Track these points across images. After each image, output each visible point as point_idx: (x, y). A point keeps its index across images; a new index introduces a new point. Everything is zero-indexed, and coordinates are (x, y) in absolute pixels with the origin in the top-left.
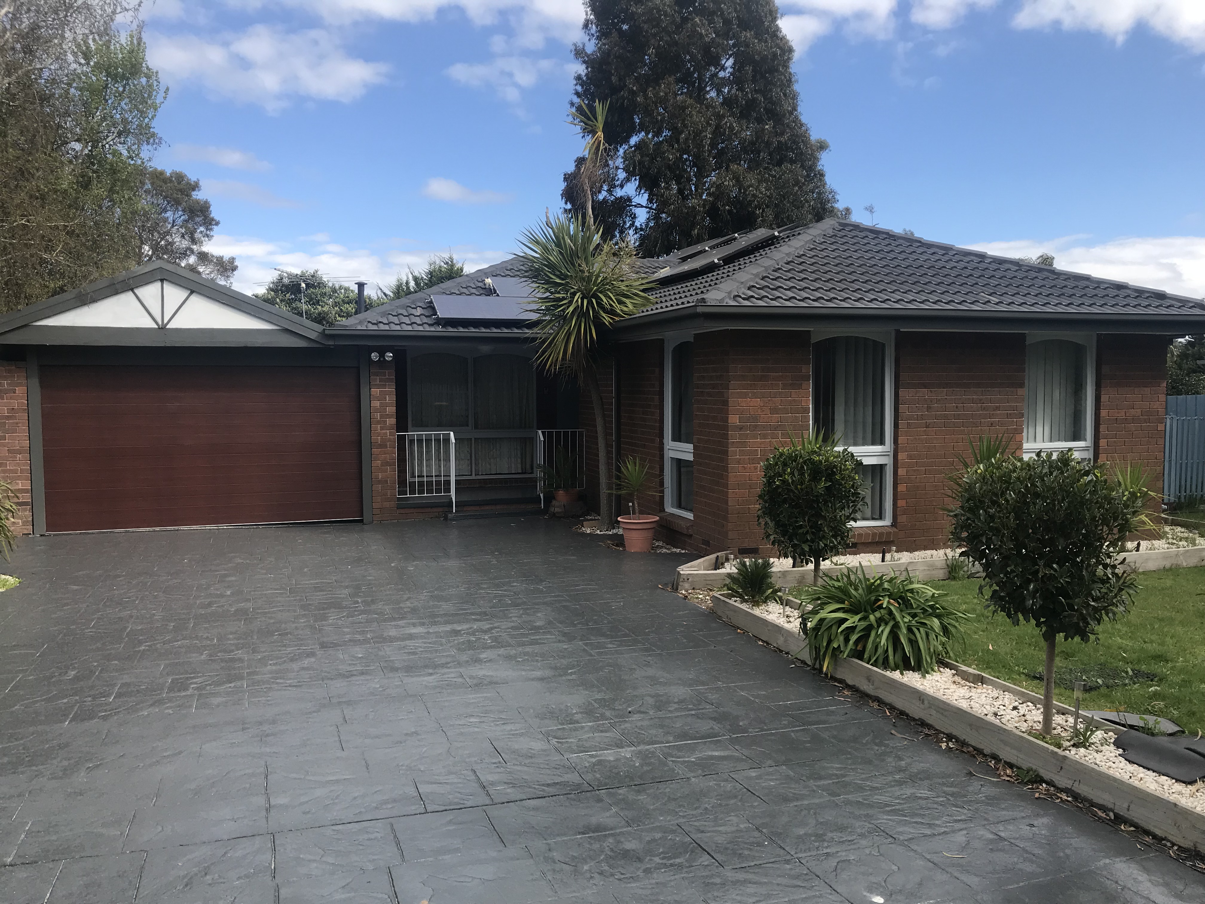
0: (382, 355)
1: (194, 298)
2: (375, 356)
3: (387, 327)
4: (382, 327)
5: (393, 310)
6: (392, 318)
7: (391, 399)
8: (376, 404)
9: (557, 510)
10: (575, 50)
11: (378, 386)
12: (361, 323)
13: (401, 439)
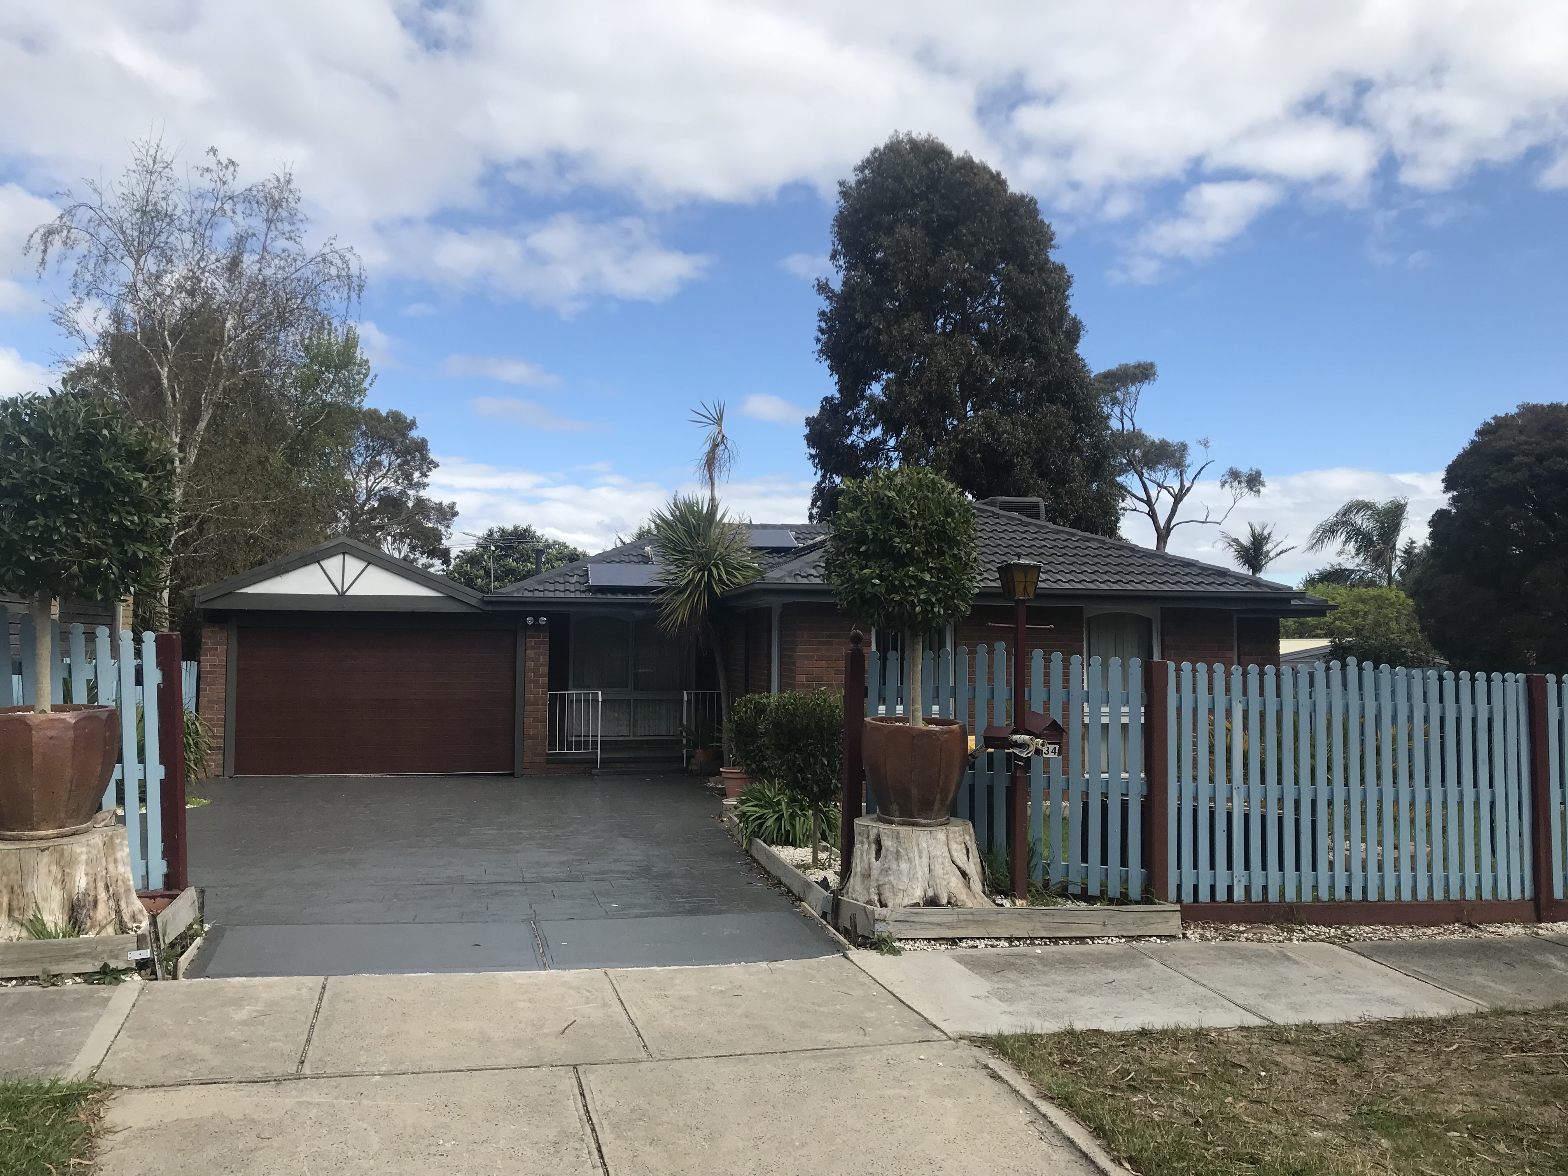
0: (536, 619)
1: (371, 568)
2: (530, 621)
3: (541, 594)
4: (537, 594)
5: (551, 578)
6: (547, 586)
7: (544, 660)
8: (530, 664)
9: (695, 767)
10: (818, 285)
11: (533, 648)
12: (518, 590)
13: (553, 698)
